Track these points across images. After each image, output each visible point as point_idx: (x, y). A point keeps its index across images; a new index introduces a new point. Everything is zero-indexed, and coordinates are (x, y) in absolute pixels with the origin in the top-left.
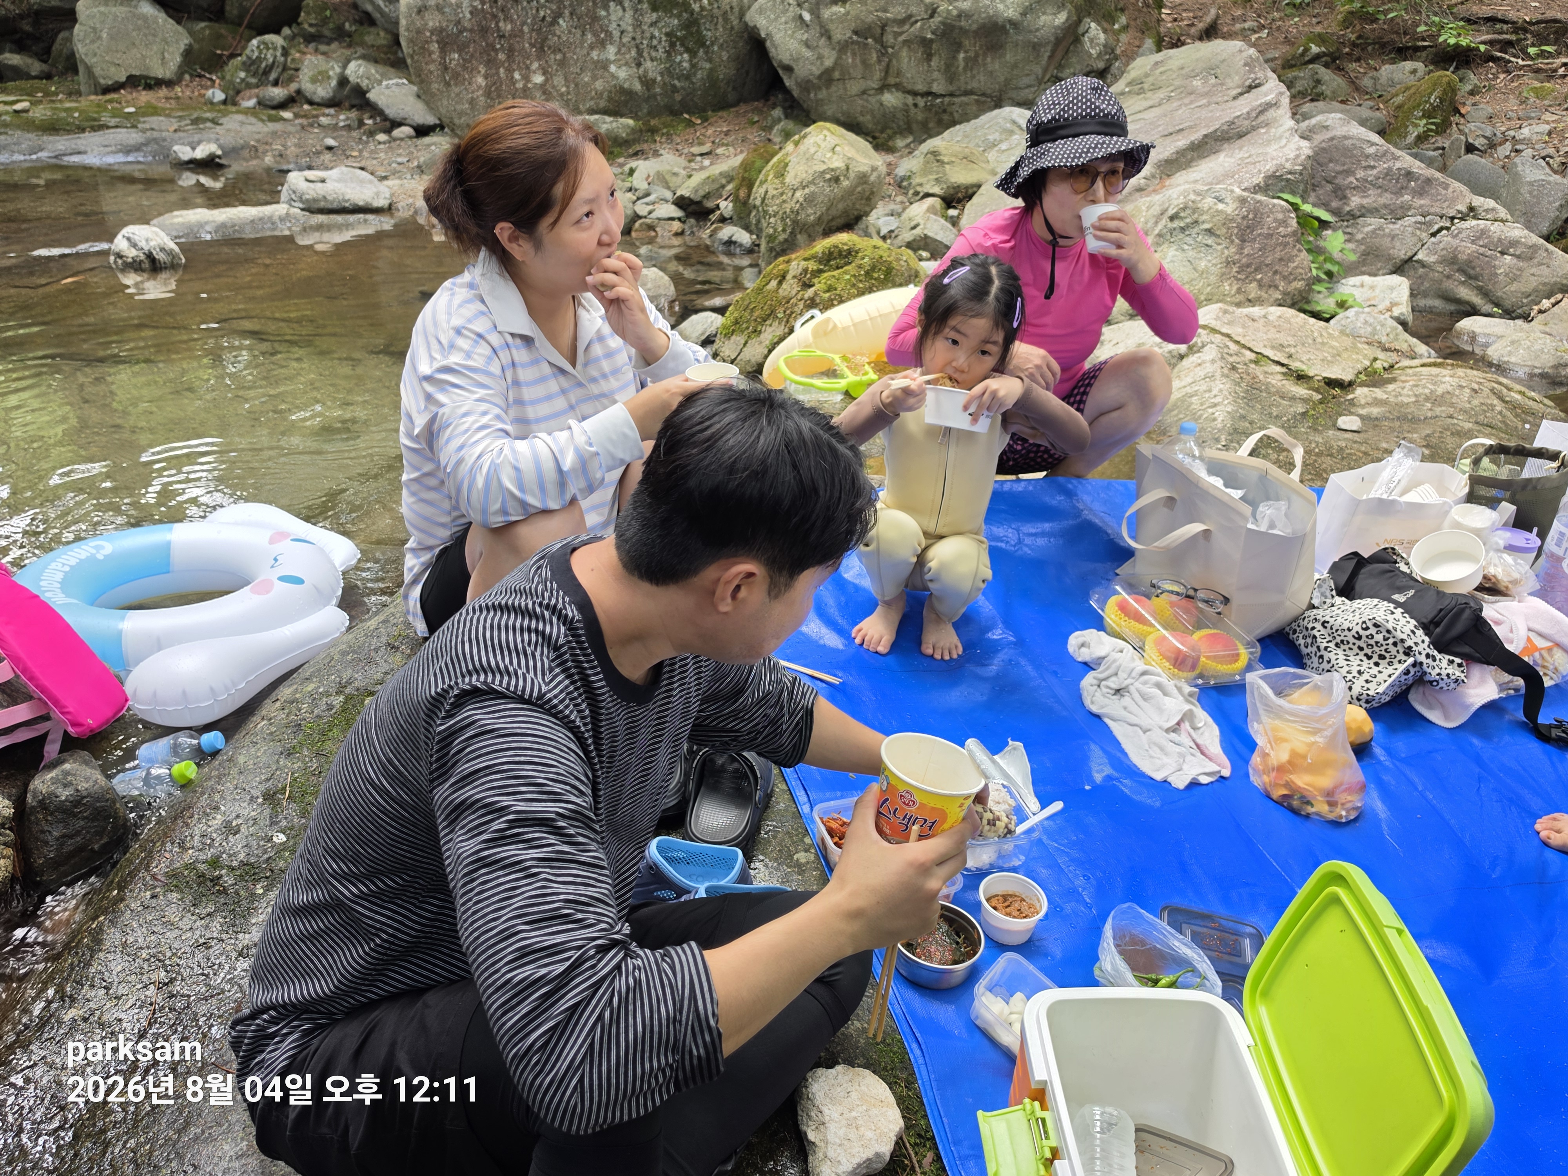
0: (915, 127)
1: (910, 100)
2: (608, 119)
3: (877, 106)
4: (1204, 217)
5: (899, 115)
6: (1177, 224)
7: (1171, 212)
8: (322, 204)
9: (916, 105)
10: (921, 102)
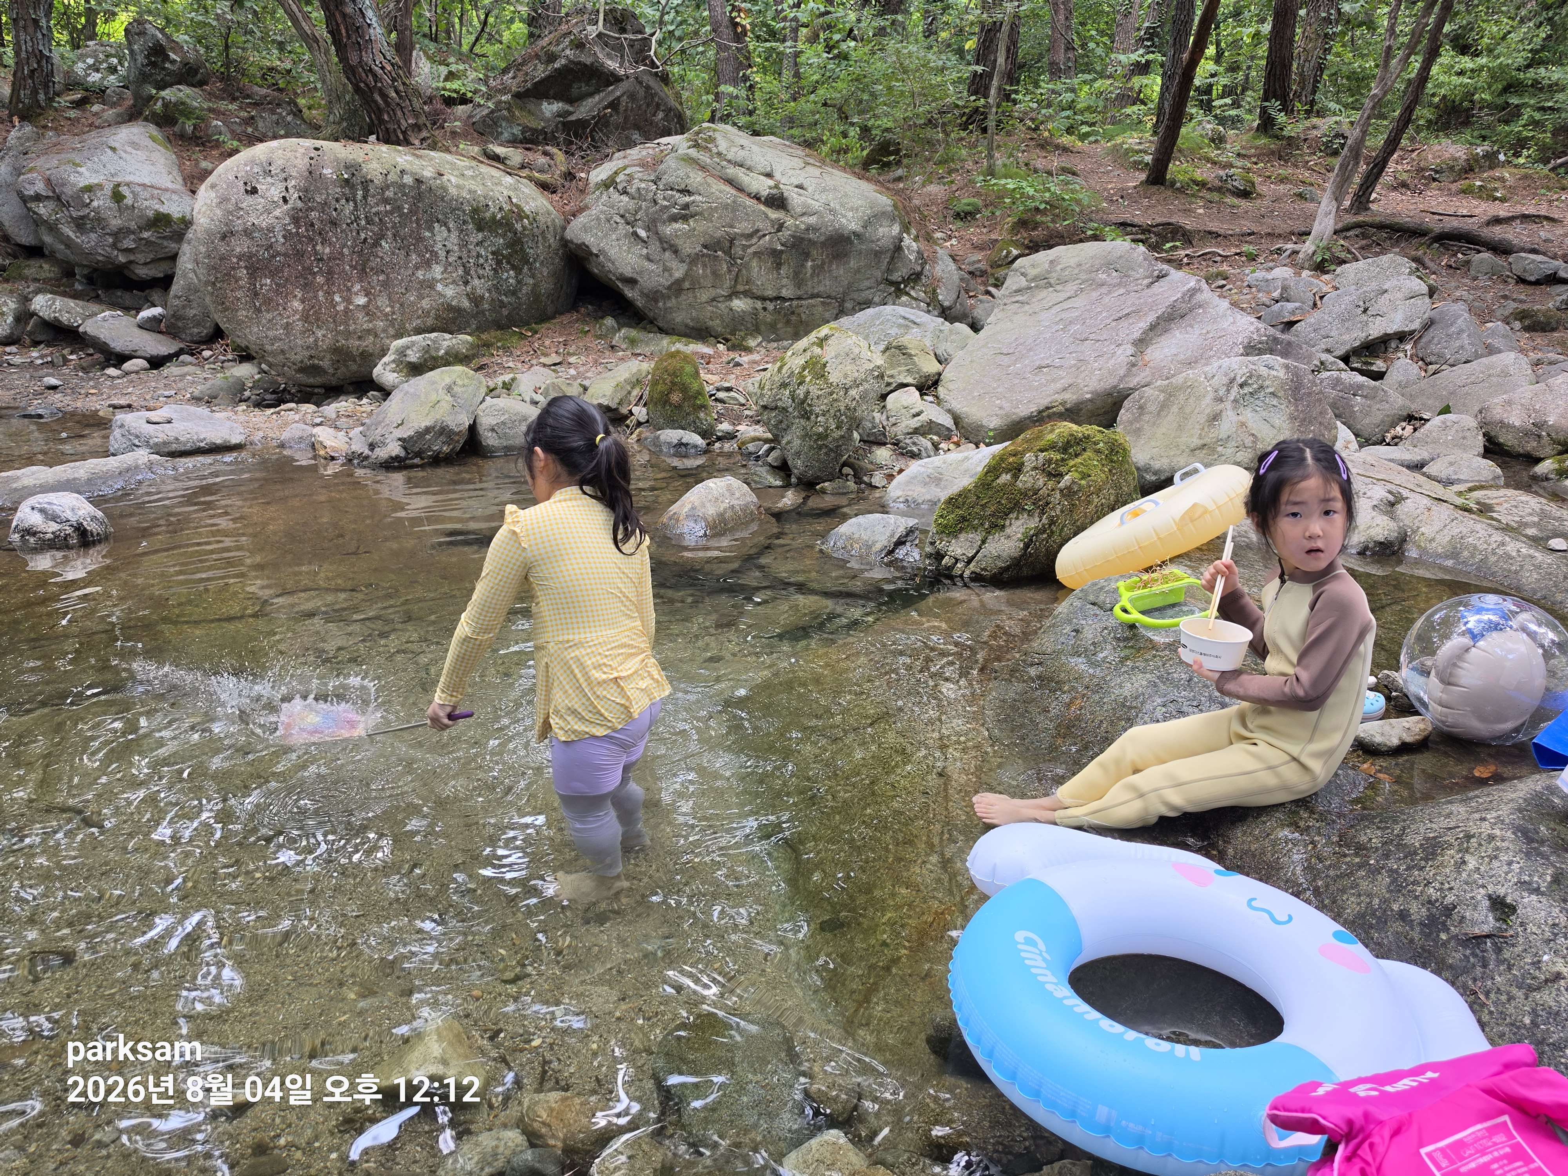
0: (763, 328)
1: (759, 305)
2: (447, 336)
3: (727, 311)
4: (1267, 383)
5: (748, 318)
6: (1247, 390)
7: (1240, 381)
8: (174, 447)
9: (765, 309)
10: (770, 306)
